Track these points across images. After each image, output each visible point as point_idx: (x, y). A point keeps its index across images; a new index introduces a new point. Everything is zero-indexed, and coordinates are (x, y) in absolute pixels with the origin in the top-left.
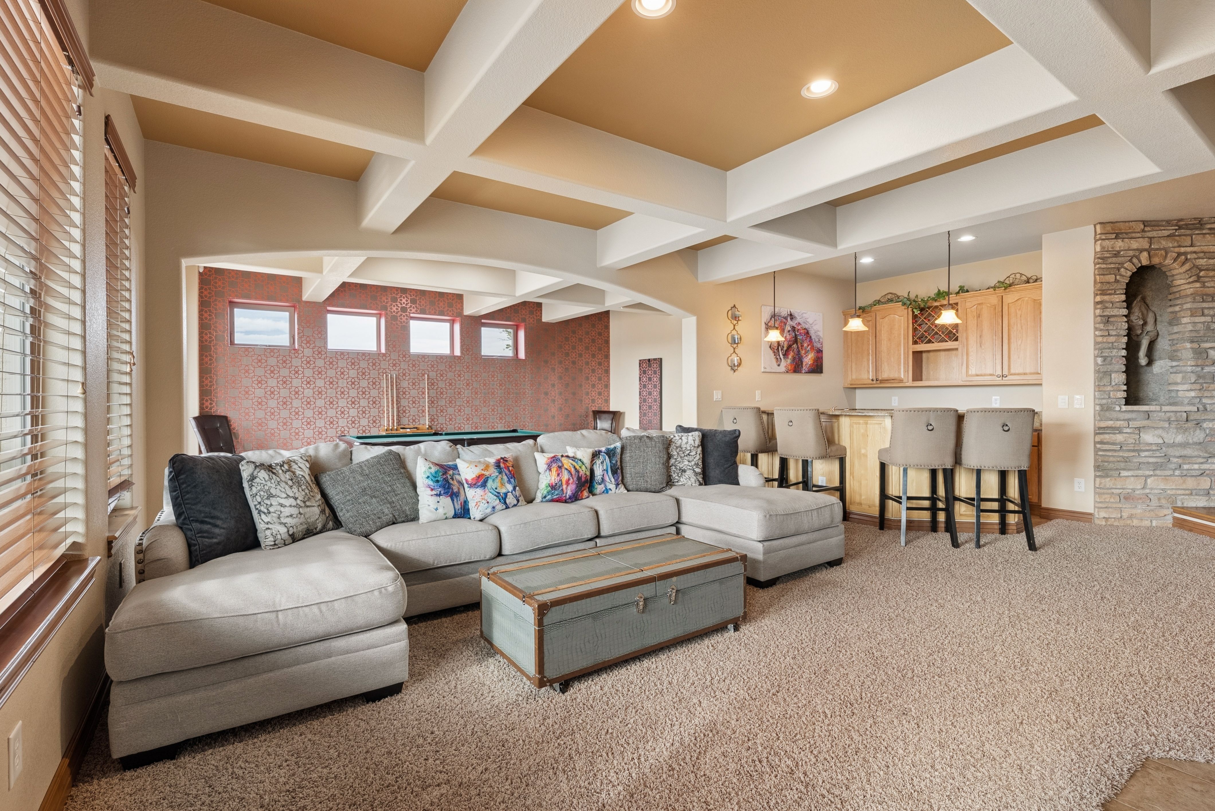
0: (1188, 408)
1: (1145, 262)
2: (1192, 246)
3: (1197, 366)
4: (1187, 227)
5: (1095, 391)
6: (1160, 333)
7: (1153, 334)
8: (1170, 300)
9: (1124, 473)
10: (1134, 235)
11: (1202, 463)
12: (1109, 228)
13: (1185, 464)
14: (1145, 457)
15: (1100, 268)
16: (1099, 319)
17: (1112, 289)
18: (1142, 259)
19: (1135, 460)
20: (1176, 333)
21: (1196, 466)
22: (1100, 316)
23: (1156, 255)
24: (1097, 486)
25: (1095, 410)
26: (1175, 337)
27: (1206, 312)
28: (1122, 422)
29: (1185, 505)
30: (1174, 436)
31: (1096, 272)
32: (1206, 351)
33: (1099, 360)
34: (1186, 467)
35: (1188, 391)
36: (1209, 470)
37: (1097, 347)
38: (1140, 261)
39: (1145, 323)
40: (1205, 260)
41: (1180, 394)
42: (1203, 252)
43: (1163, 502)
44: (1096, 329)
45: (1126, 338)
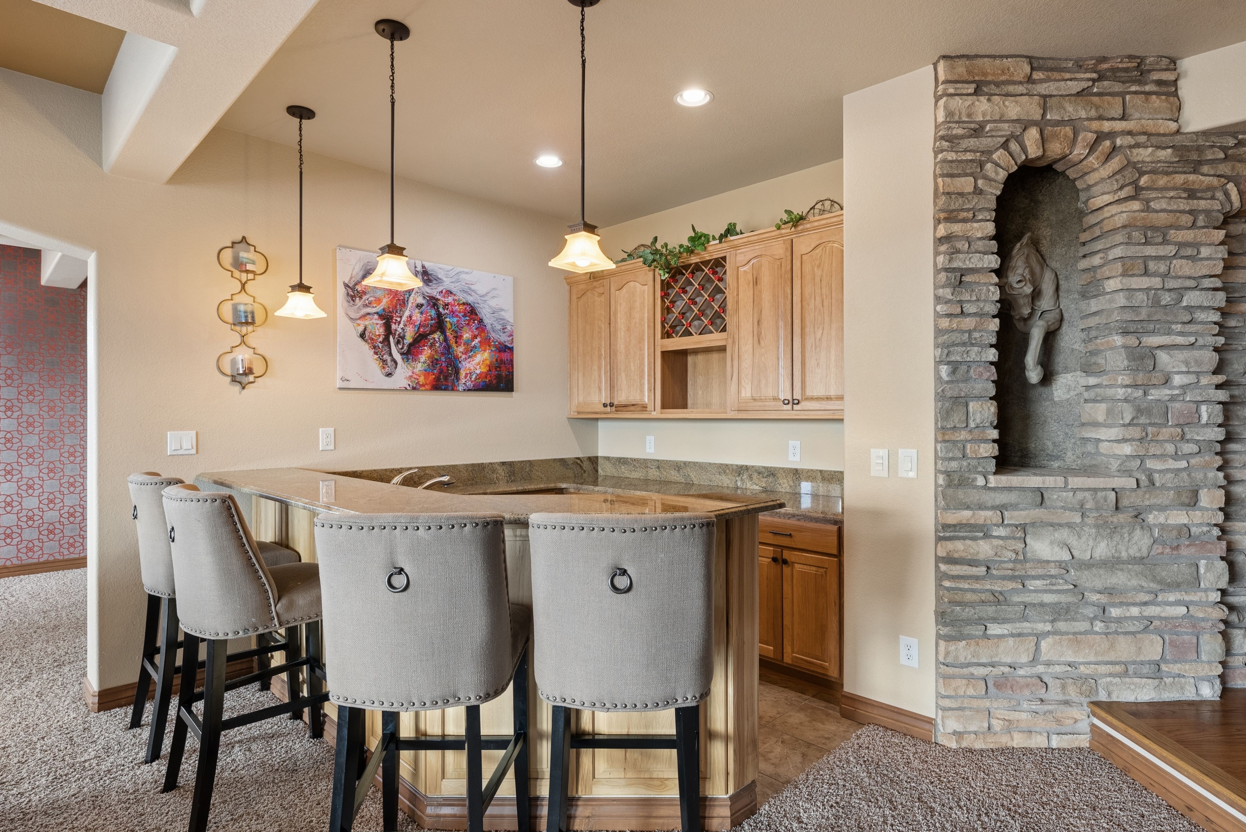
0: (1119, 482)
1: (1034, 151)
2: (1123, 118)
3: (1135, 386)
4: (1114, 74)
5: (936, 441)
6: (1066, 315)
7: (1052, 317)
8: (1084, 244)
9: (994, 629)
10: (1011, 89)
11: (1145, 604)
12: (961, 68)
13: (1114, 605)
14: (1035, 591)
15: (944, 161)
16: (943, 276)
17: (968, 210)
18: (1028, 143)
19: (1016, 599)
20: (1095, 314)
21: (1135, 611)
22: (946, 270)
23: (1055, 136)
24: (941, 659)
25: (937, 485)
26: (1093, 322)
27: (1152, 265)
28: (989, 513)
29: (1114, 699)
30: (1091, 543)
31: (938, 171)
32: (1151, 353)
33: (944, 370)
34: (1115, 612)
35: (1118, 441)
36: (1160, 618)
37: (940, 340)
38: (1024, 149)
39: (1036, 295)
40: (1150, 150)
41: (1104, 447)
42: (1144, 133)
43: (1073, 693)
44: (938, 299)
45: (997, 320)
